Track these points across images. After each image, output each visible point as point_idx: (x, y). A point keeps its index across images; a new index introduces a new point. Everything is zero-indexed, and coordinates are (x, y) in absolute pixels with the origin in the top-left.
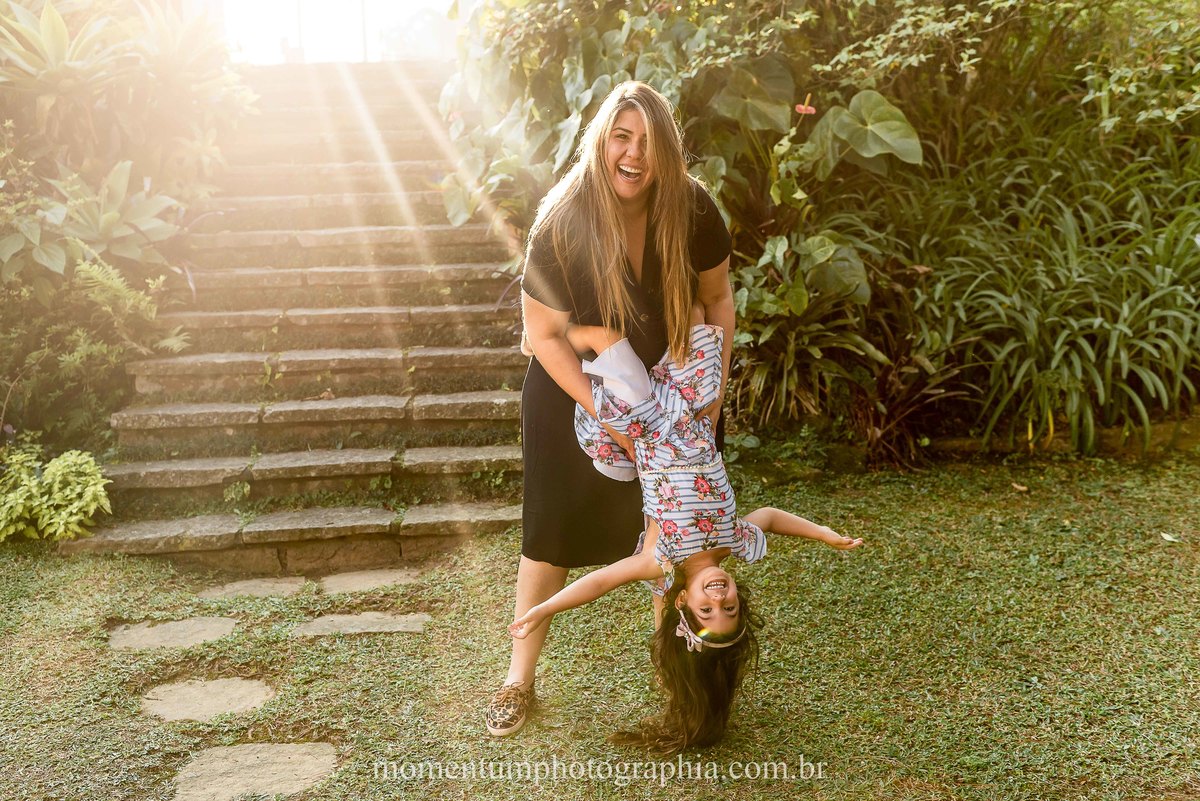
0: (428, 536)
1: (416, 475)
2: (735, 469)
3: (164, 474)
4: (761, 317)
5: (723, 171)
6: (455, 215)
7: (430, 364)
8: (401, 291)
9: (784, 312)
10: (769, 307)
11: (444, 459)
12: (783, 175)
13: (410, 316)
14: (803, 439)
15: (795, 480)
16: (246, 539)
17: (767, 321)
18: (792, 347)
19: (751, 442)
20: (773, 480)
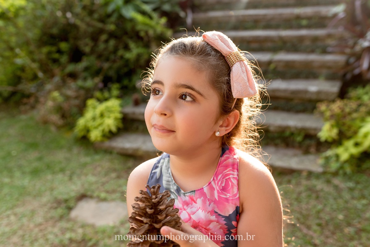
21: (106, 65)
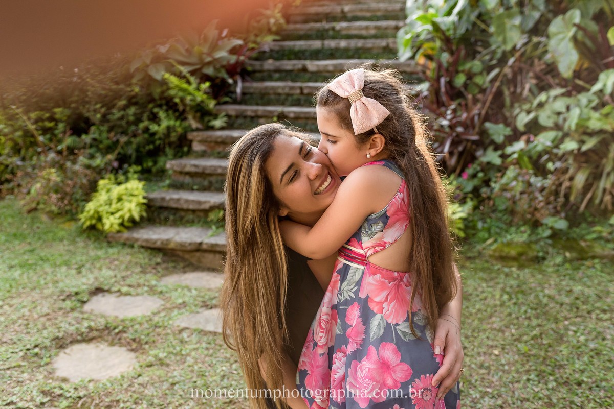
2: (546, 243)
3: (178, 200)
4: (588, 130)
9: (608, 128)
15: (594, 258)
16: (204, 247)
17: (593, 133)
19: (561, 224)
20: (574, 255)
21: (123, 139)
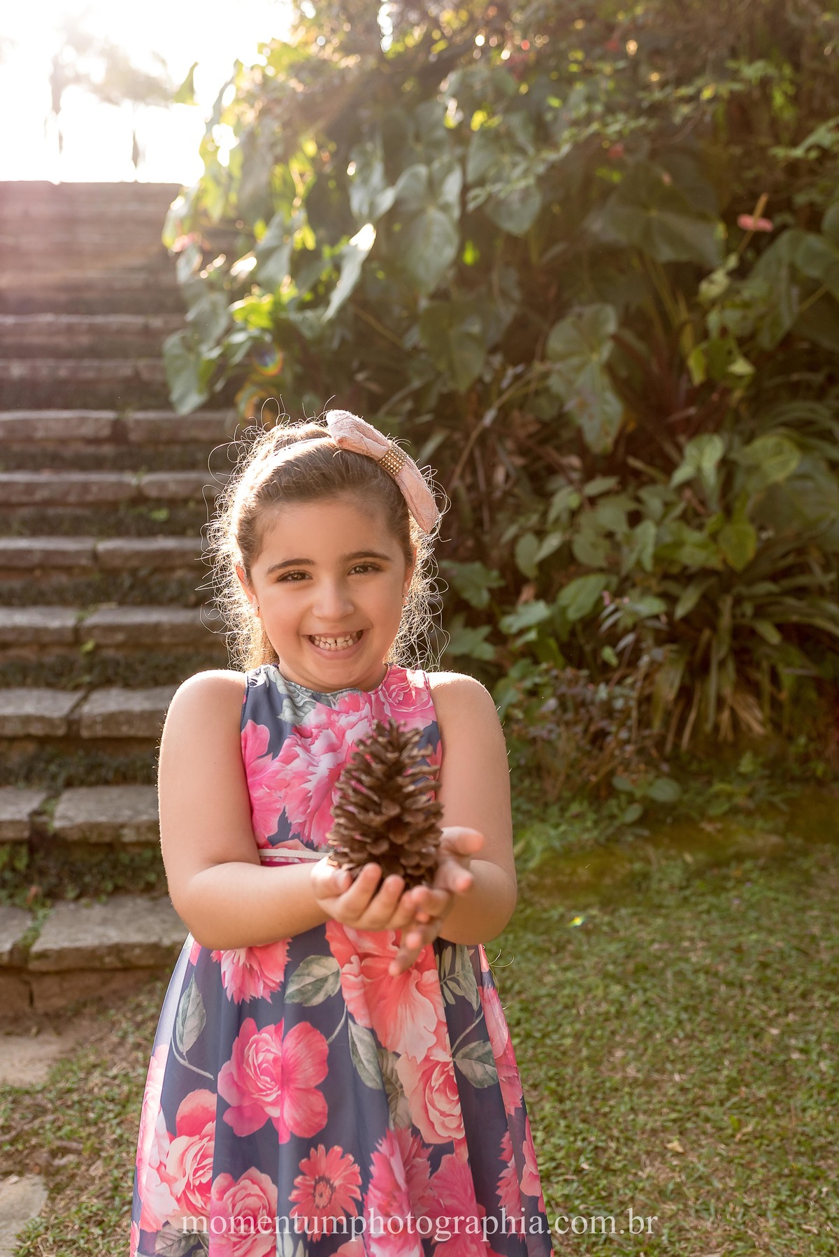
0: (83, 970)
1: (76, 844)
2: (638, 837)
4: (675, 570)
5: (611, 327)
6: (183, 398)
7: (120, 637)
8: (86, 512)
9: (715, 563)
10: (694, 552)
11: (125, 815)
12: (714, 333)
13: (95, 555)
14: (744, 777)
15: (739, 858)
17: (687, 577)
18: (725, 621)
19: (665, 790)
20: (701, 856)
